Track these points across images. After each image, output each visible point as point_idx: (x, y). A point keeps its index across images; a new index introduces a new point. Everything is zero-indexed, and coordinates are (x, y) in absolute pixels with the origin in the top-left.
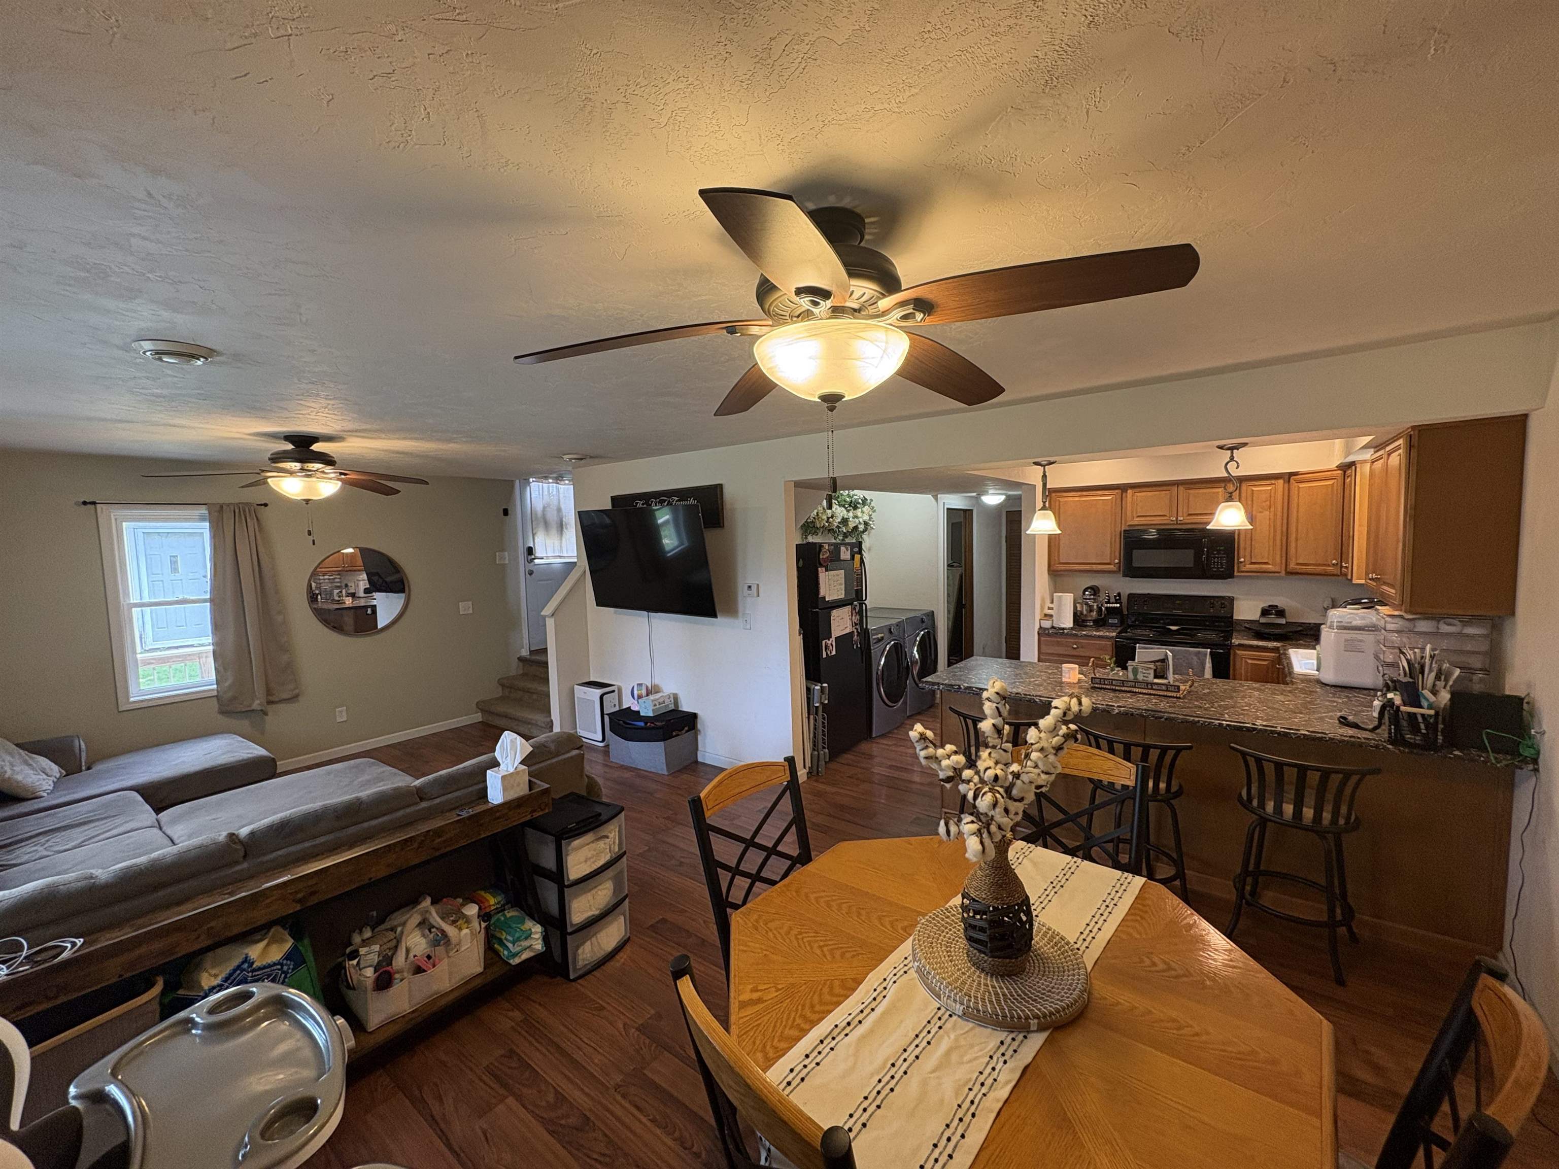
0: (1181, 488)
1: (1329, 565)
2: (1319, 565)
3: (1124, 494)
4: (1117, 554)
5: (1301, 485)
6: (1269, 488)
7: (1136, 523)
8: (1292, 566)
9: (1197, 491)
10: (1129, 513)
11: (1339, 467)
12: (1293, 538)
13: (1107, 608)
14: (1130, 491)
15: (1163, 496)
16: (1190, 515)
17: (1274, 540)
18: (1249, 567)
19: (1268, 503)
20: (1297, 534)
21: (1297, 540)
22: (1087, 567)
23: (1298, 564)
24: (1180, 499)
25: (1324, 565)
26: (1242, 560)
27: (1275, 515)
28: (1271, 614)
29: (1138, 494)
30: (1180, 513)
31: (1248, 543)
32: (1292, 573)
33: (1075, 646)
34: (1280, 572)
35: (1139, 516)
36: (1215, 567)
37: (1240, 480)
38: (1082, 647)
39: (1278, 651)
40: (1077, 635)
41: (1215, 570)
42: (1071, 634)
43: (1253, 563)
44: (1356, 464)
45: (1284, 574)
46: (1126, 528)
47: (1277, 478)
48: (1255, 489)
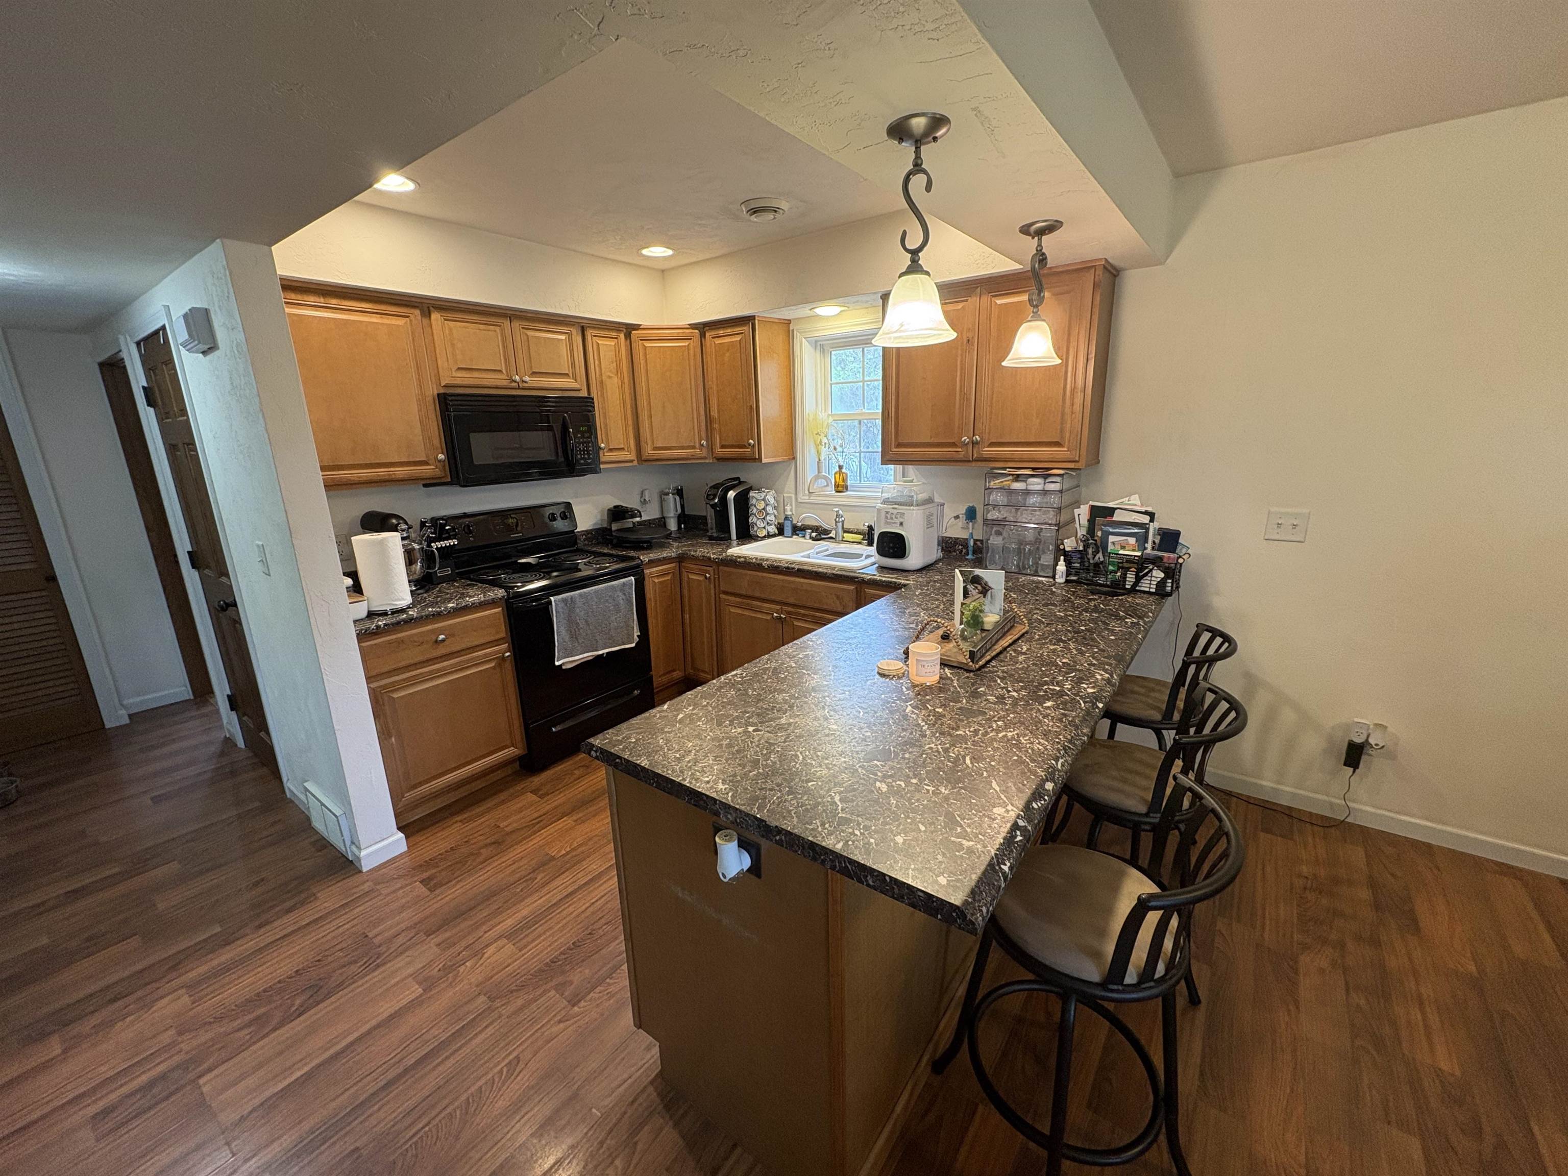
0: (516, 324)
1: (694, 447)
2: (683, 448)
3: (428, 319)
4: (436, 442)
5: (645, 344)
6: (612, 343)
7: (458, 382)
8: (648, 451)
9: (536, 334)
10: (441, 363)
11: (694, 326)
12: (645, 413)
13: (439, 550)
14: (435, 316)
15: (492, 336)
16: (535, 374)
18: (609, 456)
19: (615, 364)
20: (650, 410)
21: (650, 417)
23: (654, 449)
24: (518, 346)
25: (689, 447)
26: (603, 445)
27: (623, 383)
28: (631, 517)
29: (451, 324)
30: (521, 370)
31: (603, 419)
32: (646, 461)
33: (442, 637)
34: (632, 461)
35: (459, 369)
36: (582, 459)
37: (584, 326)
38: (453, 635)
39: (681, 559)
40: (439, 614)
41: (582, 461)
42: (427, 616)
43: (611, 450)
44: (755, 319)
45: (635, 463)
46: (442, 391)
47: (619, 331)
48: (599, 342)
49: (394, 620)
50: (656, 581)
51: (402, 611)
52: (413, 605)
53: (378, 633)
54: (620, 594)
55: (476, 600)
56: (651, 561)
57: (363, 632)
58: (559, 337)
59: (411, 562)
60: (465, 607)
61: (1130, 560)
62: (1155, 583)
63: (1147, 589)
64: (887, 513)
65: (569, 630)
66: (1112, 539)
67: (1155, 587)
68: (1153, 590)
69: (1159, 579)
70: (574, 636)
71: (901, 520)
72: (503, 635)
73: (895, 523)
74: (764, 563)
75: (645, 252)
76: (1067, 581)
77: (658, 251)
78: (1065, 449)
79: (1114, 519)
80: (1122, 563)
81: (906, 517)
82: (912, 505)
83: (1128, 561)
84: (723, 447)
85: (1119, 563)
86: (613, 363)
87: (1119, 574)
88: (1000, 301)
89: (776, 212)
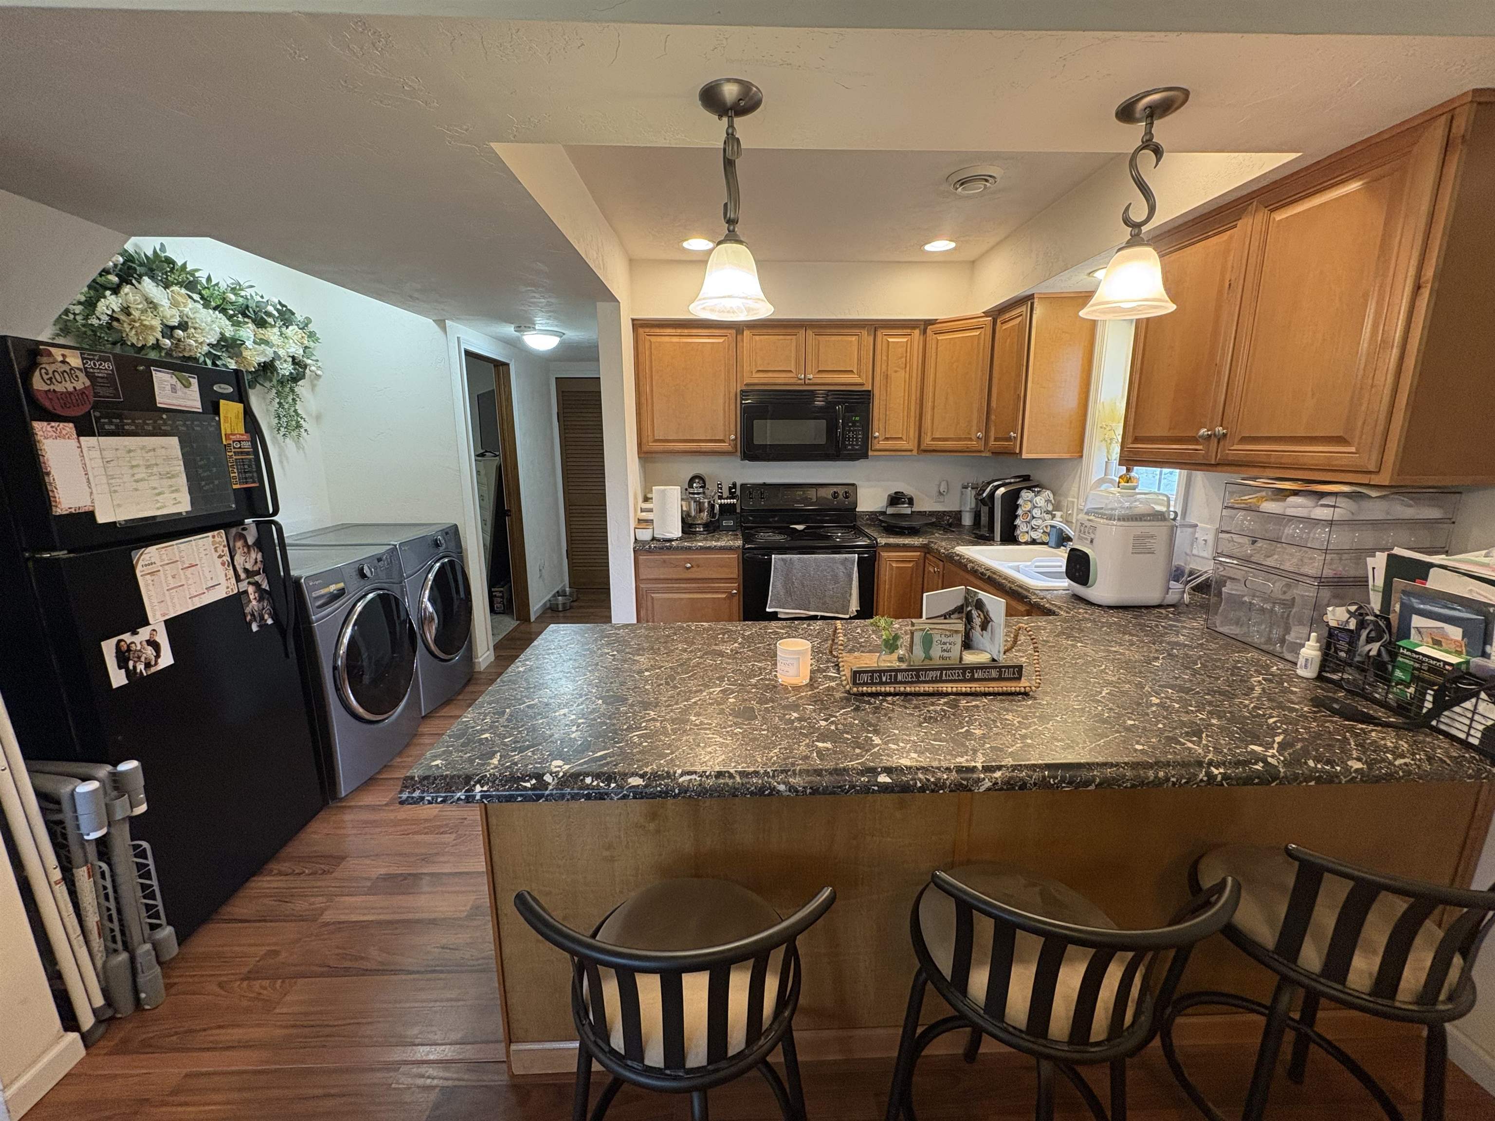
0: (810, 332)
1: (971, 439)
2: (960, 439)
3: (739, 337)
4: (733, 426)
5: (940, 337)
6: (905, 340)
7: (756, 381)
8: (927, 441)
9: (827, 338)
10: (746, 368)
11: (987, 314)
12: (928, 405)
13: (721, 505)
15: (788, 344)
16: (819, 371)
17: (909, 409)
18: (883, 444)
19: (904, 359)
20: (934, 402)
21: (933, 408)
22: (694, 446)
23: (933, 439)
24: (809, 350)
25: (966, 439)
26: (877, 434)
27: (910, 377)
28: (903, 503)
29: (757, 338)
30: (809, 369)
31: (882, 410)
32: (925, 451)
33: (689, 565)
34: (911, 451)
35: (759, 371)
36: (850, 445)
37: (875, 326)
38: (698, 566)
39: (926, 549)
40: (690, 548)
41: (850, 447)
42: (682, 548)
43: (887, 439)
44: (1033, 298)
45: (915, 452)
46: (744, 388)
47: (914, 327)
48: (890, 340)
49: (662, 546)
50: (894, 565)
51: (670, 540)
52: (681, 539)
53: (650, 551)
54: (841, 567)
55: (719, 544)
56: (887, 545)
57: (641, 549)
58: (849, 338)
59: (701, 510)
60: (709, 548)
61: (1436, 668)
62: (1481, 727)
63: (1462, 736)
64: (1082, 524)
65: (785, 586)
66: (1417, 621)
67: (1479, 735)
68: (1476, 742)
69: (1490, 723)
70: (789, 593)
71: (1092, 536)
72: (735, 576)
73: (1086, 539)
74: (970, 566)
75: (928, 248)
76: (1320, 677)
77: (940, 246)
78: (1353, 449)
79: (1429, 585)
80: (1419, 669)
81: (1098, 532)
82: (1114, 520)
83: (1432, 670)
84: (996, 439)
85: (1415, 669)
86: (902, 357)
87: (1412, 690)
88: (1280, 216)
89: (987, 181)
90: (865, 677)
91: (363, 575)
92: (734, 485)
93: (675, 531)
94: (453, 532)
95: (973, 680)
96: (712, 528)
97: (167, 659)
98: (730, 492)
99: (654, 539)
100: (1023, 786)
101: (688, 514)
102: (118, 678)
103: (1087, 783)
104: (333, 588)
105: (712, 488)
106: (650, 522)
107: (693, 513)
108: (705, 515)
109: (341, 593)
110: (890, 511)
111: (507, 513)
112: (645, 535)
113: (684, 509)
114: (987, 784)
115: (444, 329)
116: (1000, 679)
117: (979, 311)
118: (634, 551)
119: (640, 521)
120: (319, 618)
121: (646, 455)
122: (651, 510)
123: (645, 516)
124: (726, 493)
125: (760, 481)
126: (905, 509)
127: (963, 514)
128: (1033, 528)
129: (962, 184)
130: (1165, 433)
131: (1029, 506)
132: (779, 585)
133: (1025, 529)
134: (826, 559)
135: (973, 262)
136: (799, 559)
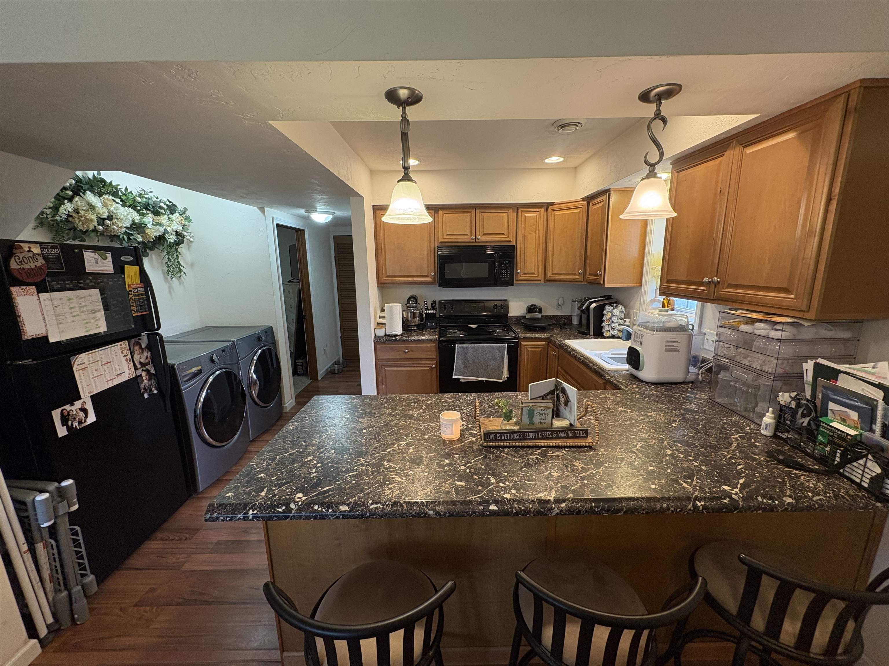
0: (478, 211)
1: (575, 274)
2: (568, 274)
3: (436, 215)
4: (433, 267)
5: (556, 213)
6: (535, 215)
7: (446, 240)
8: (550, 275)
9: (489, 214)
10: (440, 233)
11: (584, 199)
12: (550, 254)
13: (426, 314)
14: (440, 212)
15: (465, 217)
16: (484, 234)
17: (538, 256)
18: (523, 277)
19: (535, 226)
20: (553, 251)
21: (553, 255)
22: (410, 279)
23: (553, 274)
24: (478, 221)
25: (572, 274)
26: (519, 271)
27: (539, 237)
28: (536, 312)
29: (447, 215)
30: (478, 233)
31: (522, 257)
32: (548, 281)
33: (406, 351)
34: (540, 280)
35: (448, 235)
36: (502, 278)
37: (517, 207)
38: (412, 351)
39: (548, 340)
40: (407, 340)
41: (503, 279)
42: (403, 340)
43: (525, 274)
44: (610, 191)
45: (542, 281)
46: (439, 245)
47: (541, 207)
48: (526, 215)
49: (390, 339)
50: (530, 350)
51: (395, 336)
52: (402, 335)
53: (383, 342)
54: (497, 351)
55: (424, 338)
56: (526, 339)
57: (378, 341)
58: (502, 214)
59: (414, 317)
60: (419, 340)
61: (843, 436)
62: (869, 477)
63: (858, 481)
64: (636, 332)
65: (464, 363)
66: (832, 406)
67: (868, 481)
68: (866, 485)
69: (874, 474)
70: (466, 367)
71: (641, 340)
72: (434, 357)
73: (638, 341)
74: (572, 352)
75: (547, 161)
76: (775, 436)
77: (554, 160)
78: (793, 296)
79: (839, 384)
80: (832, 436)
81: (644, 338)
82: (654, 331)
83: (840, 437)
84: (590, 275)
85: (830, 436)
86: (533, 225)
87: (828, 449)
88: (749, 150)
89: (577, 125)
90: (492, 437)
91: (212, 361)
92: (434, 302)
93: (398, 330)
94: (269, 332)
95: (557, 438)
96: (421, 327)
97: (92, 418)
98: (432, 306)
99: (386, 335)
100: (579, 512)
101: (407, 319)
102: (62, 431)
103: (618, 511)
104: (194, 370)
105: (421, 304)
106: (383, 324)
107: (410, 319)
108: (417, 319)
109: (200, 372)
110: (528, 316)
111: (304, 317)
112: (381, 333)
113: (405, 316)
114: (557, 511)
115: (263, 212)
116: (575, 437)
117: (579, 198)
118: (374, 342)
119: (378, 324)
120: (186, 388)
121: (381, 285)
122: (384, 317)
123: (381, 320)
124: (430, 307)
125: (451, 298)
126: (537, 315)
127: (573, 317)
128: (612, 328)
129: (562, 128)
130: (685, 279)
131: (609, 315)
132: (460, 362)
133: (608, 329)
134: (488, 346)
135: (576, 168)
136: (472, 347)
